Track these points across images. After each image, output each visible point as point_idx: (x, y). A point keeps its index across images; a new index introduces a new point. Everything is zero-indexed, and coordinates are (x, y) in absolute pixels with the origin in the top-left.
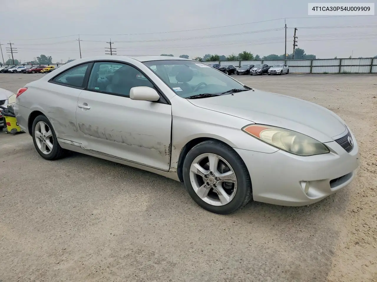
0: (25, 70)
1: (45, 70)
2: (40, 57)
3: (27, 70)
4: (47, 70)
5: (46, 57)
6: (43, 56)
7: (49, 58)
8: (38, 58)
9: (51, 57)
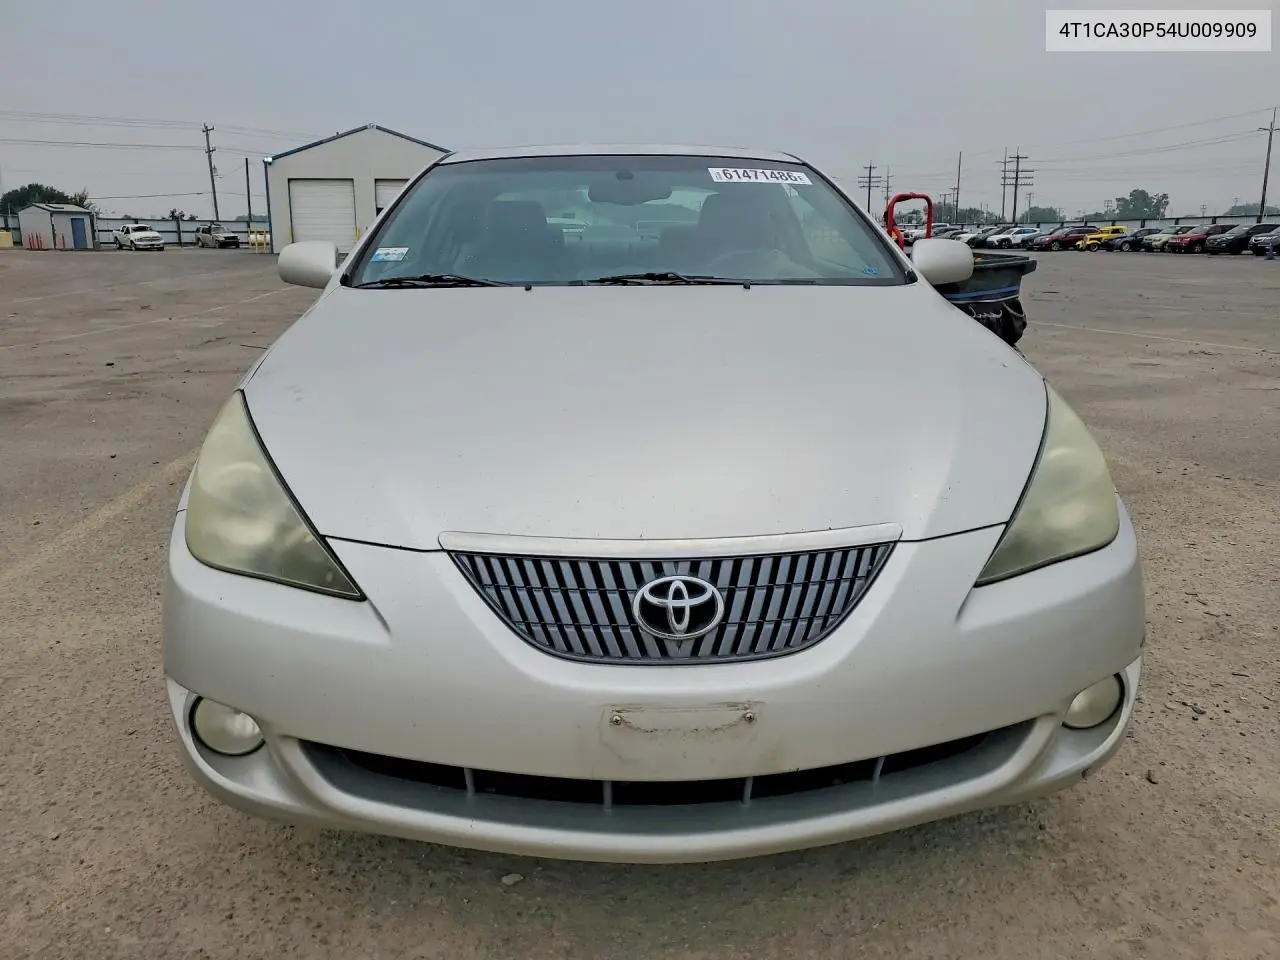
0: (1032, 240)
1: (1091, 239)
2: (1128, 198)
3: (1037, 240)
4: (1099, 239)
5: (1150, 195)
6: (1140, 196)
7: (1159, 201)
8: (1118, 200)
9: (1165, 196)
